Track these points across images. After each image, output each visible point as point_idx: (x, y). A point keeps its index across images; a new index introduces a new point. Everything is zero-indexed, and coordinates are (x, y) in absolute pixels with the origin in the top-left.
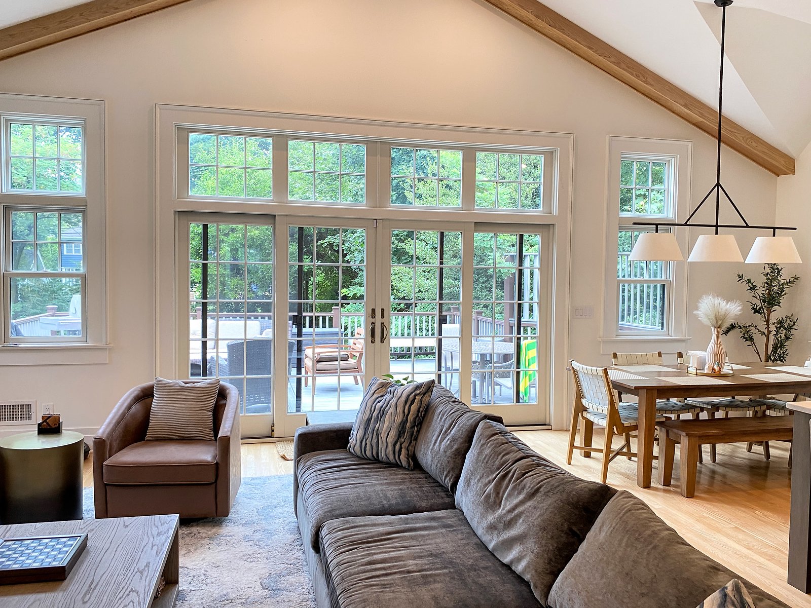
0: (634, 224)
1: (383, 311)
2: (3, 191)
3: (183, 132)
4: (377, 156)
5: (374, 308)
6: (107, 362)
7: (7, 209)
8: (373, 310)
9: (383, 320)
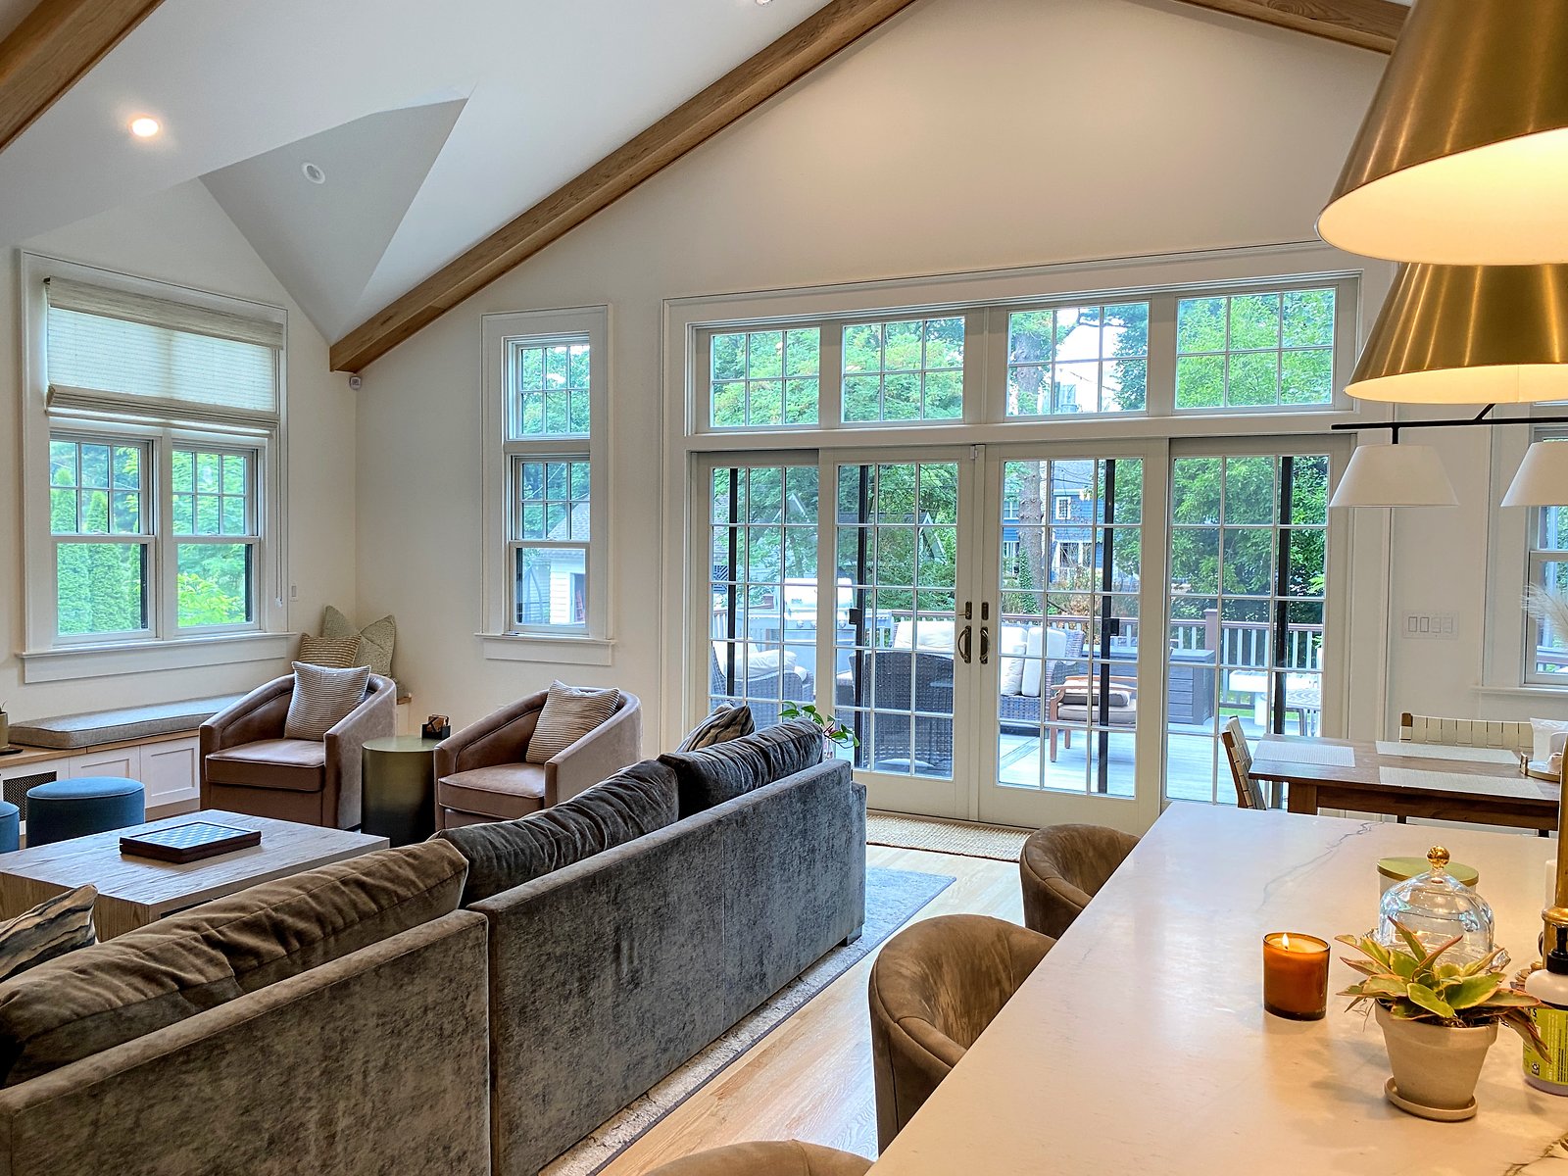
0: (1334, 427)
1: (985, 607)
2: (511, 437)
3: (703, 335)
4: (983, 333)
5: (969, 601)
6: (610, 664)
7: (517, 462)
8: (969, 605)
9: (986, 623)
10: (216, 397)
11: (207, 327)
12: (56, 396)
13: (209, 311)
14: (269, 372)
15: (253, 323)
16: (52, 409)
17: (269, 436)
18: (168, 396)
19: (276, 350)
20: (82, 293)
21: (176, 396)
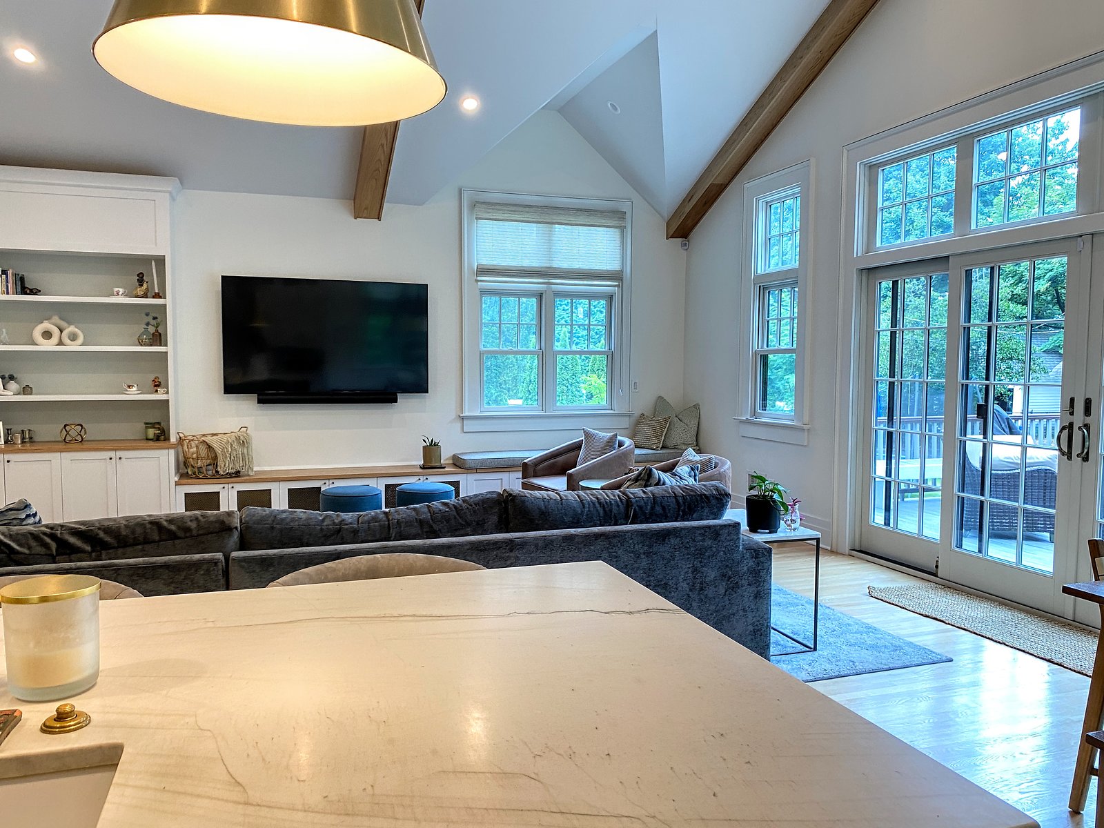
1: (1088, 403)
2: (759, 272)
4: (1097, 118)
5: (1073, 396)
6: (806, 444)
8: (1072, 400)
9: (1088, 420)
10: (580, 263)
11: (573, 219)
12: (483, 271)
13: (573, 209)
14: (618, 243)
15: (605, 214)
16: (479, 278)
17: (618, 286)
18: (548, 265)
19: (622, 229)
20: (493, 209)
21: (555, 265)
